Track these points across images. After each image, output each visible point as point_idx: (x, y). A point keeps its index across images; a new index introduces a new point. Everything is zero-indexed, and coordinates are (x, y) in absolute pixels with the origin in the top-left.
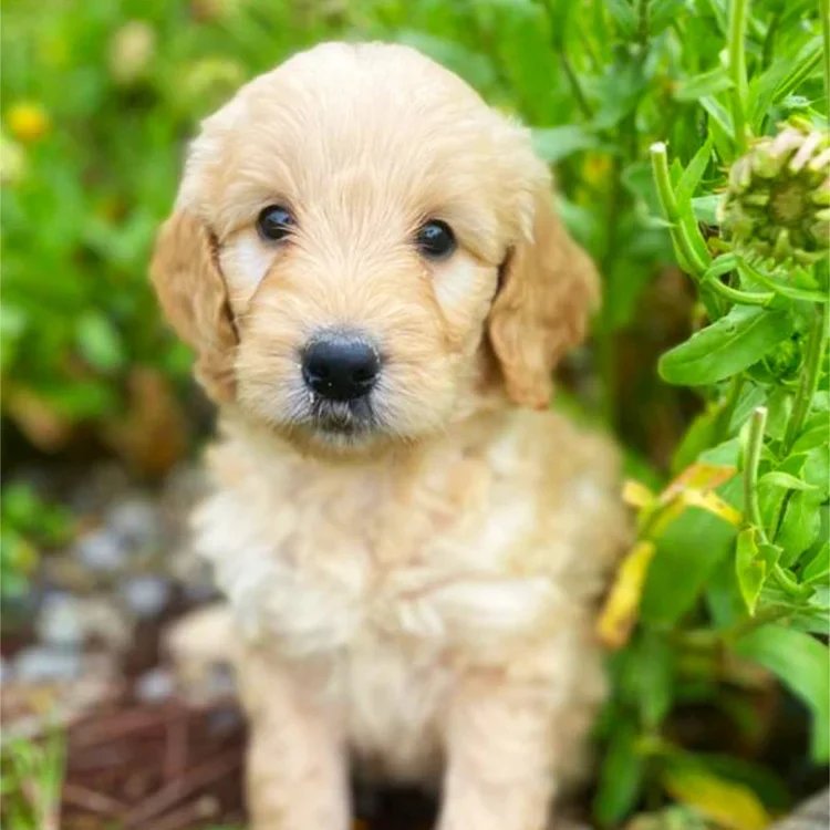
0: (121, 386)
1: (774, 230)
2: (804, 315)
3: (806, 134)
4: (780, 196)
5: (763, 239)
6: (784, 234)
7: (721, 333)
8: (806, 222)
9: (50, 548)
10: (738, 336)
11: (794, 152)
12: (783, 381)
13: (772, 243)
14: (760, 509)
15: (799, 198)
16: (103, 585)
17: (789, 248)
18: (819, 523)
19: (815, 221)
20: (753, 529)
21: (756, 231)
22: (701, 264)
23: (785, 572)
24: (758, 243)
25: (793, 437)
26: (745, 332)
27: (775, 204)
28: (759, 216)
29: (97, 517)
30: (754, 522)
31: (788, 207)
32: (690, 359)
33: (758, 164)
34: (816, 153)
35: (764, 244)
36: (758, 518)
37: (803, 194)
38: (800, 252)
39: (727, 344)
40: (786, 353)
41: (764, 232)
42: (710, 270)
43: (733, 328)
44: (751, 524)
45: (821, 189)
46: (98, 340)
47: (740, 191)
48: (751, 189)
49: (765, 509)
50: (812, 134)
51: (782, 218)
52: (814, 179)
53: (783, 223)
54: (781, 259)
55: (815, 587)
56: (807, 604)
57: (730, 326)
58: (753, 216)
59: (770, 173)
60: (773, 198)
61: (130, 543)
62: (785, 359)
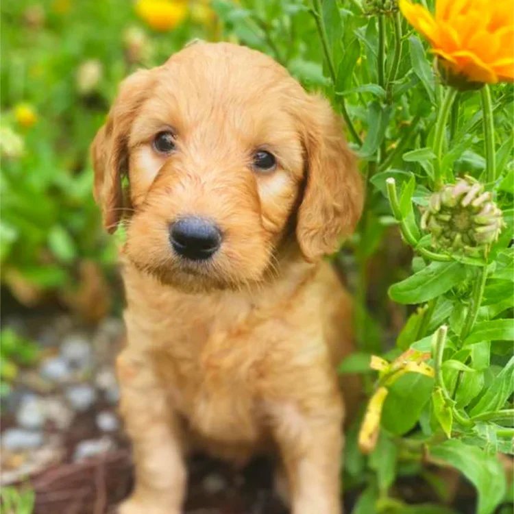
0: (73, 271)
1: (454, 233)
2: (472, 270)
3: (471, 185)
4: (457, 216)
5: (447, 238)
6: (458, 237)
7: (426, 275)
8: (471, 231)
9: (25, 366)
10: (435, 277)
11: (465, 194)
12: (462, 300)
13: (452, 240)
14: (444, 378)
15: (467, 218)
16: (57, 391)
17: (461, 244)
18: (483, 382)
19: (475, 232)
20: (440, 390)
21: (443, 232)
22: (415, 240)
23: (459, 412)
24: (444, 240)
25: (465, 335)
26: (440, 275)
27: (454, 220)
28: (445, 225)
29: (56, 349)
30: (440, 386)
31: (461, 222)
32: (408, 289)
33: (445, 199)
34: (477, 196)
35: (448, 240)
36: (443, 383)
37: (469, 217)
38: (467, 247)
39: (429, 281)
40: (464, 285)
41: (448, 234)
42: (420, 243)
43: (432, 273)
44: (438, 387)
45: (479, 216)
46: (61, 244)
47: (435, 212)
48: (440, 212)
49: (447, 378)
50: (475, 185)
51: (458, 228)
52: (474, 211)
53: (457, 230)
54: (456, 250)
55: (475, 422)
56: (472, 431)
57: (431, 271)
58: (441, 225)
59: (451, 205)
60: (453, 216)
61: (73, 365)
62: (463, 288)
